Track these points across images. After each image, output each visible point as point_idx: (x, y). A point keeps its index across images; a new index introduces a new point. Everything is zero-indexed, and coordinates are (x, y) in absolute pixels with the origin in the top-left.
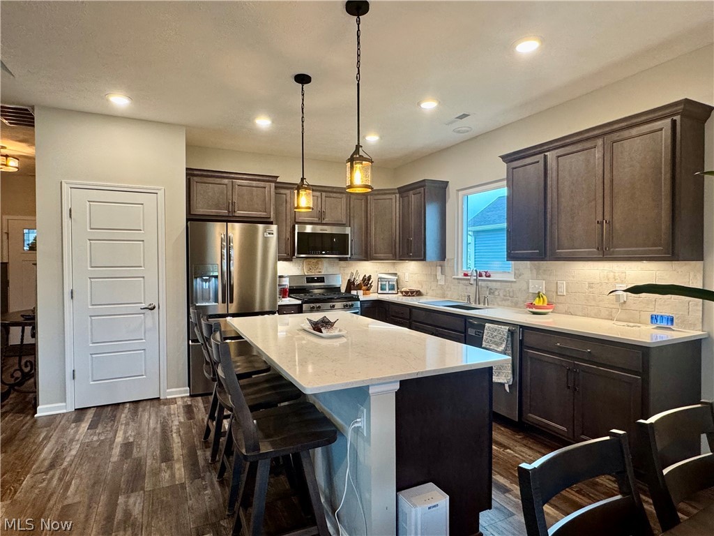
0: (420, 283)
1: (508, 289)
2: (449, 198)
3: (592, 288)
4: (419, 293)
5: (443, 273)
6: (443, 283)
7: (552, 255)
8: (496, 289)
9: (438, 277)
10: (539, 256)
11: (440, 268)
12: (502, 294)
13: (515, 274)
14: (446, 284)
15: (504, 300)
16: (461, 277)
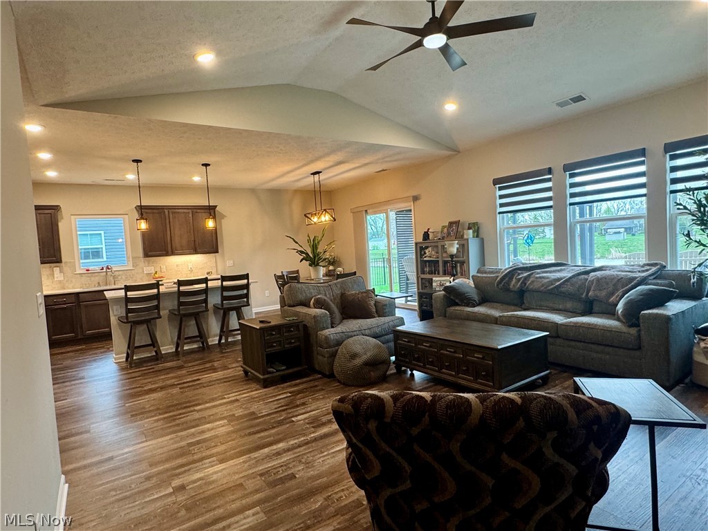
1: (128, 274)
2: (62, 218)
5: (61, 272)
6: (62, 279)
7: (173, 254)
8: (119, 275)
9: (55, 275)
10: (167, 254)
11: (58, 268)
12: (124, 277)
13: (133, 265)
14: (65, 279)
15: (126, 280)
16: (84, 272)
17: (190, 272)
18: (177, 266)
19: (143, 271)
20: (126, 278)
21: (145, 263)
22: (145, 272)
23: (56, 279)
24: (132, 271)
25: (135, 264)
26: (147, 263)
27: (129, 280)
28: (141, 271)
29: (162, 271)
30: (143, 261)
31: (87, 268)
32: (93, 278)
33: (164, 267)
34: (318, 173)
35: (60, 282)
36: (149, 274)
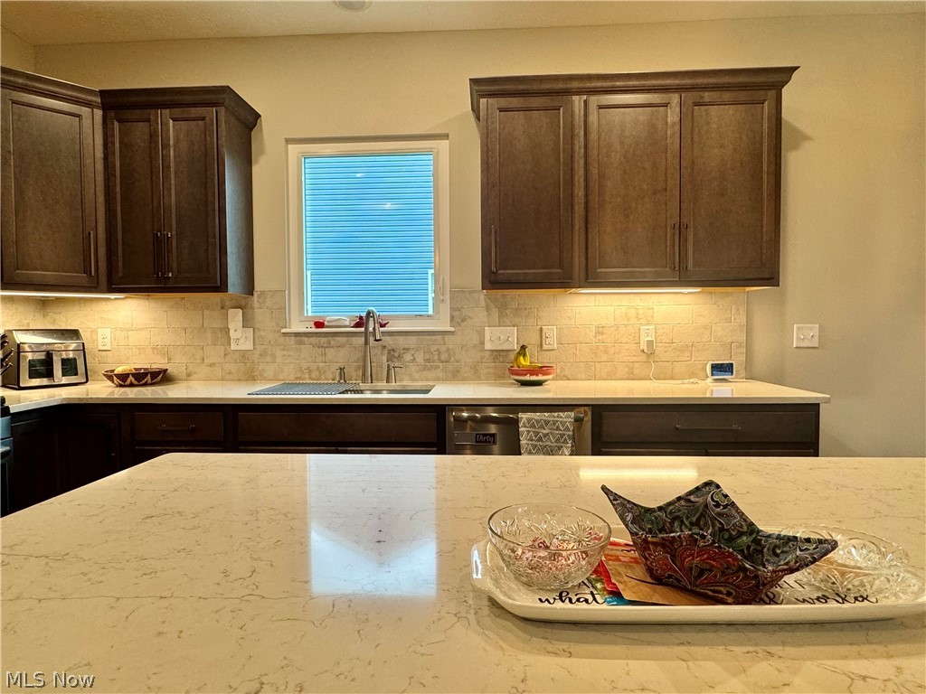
0: (164, 351)
1: (435, 347)
2: (262, 152)
3: (603, 334)
4: (160, 377)
5: (246, 323)
6: (248, 346)
7: (591, 279)
8: (407, 349)
9: (232, 333)
10: (564, 281)
11: (240, 312)
12: (420, 358)
13: (452, 318)
14: (258, 347)
15: (425, 368)
16: (309, 330)
17: (643, 358)
19: (482, 343)
20: (428, 360)
21: (488, 309)
22: (488, 346)
23: (233, 347)
24: (446, 337)
25: (456, 314)
26: (495, 311)
27: (437, 367)
28: (475, 339)
29: (545, 347)
30: (483, 304)
31: (319, 316)
32: (331, 353)
33: (552, 333)
35: (244, 355)
36: (498, 354)
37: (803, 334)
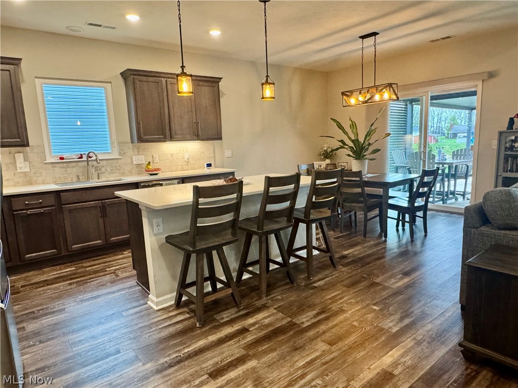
1: (114, 165)
5: (25, 160)
6: (28, 170)
7: (172, 138)
8: (103, 166)
9: (18, 165)
10: (164, 140)
11: (22, 154)
12: (109, 169)
13: (120, 153)
14: (32, 170)
15: (111, 173)
16: (57, 161)
17: (186, 163)
18: (172, 155)
19: (132, 162)
20: (112, 170)
21: (133, 149)
22: (135, 163)
23: (19, 171)
24: (119, 161)
25: (121, 151)
26: (136, 150)
27: (116, 172)
28: (129, 161)
29: (155, 162)
30: (131, 148)
31: (61, 155)
32: (69, 170)
33: (157, 157)
34: (374, 34)
35: (25, 174)
36: (139, 165)
37: (228, 153)
